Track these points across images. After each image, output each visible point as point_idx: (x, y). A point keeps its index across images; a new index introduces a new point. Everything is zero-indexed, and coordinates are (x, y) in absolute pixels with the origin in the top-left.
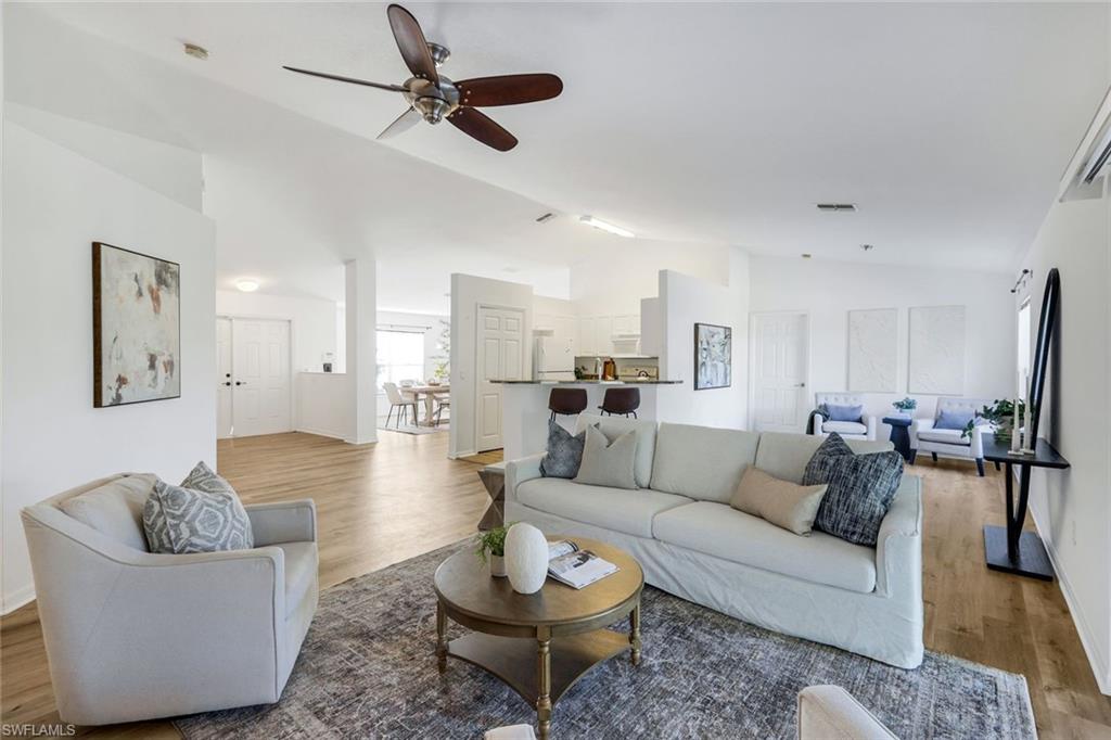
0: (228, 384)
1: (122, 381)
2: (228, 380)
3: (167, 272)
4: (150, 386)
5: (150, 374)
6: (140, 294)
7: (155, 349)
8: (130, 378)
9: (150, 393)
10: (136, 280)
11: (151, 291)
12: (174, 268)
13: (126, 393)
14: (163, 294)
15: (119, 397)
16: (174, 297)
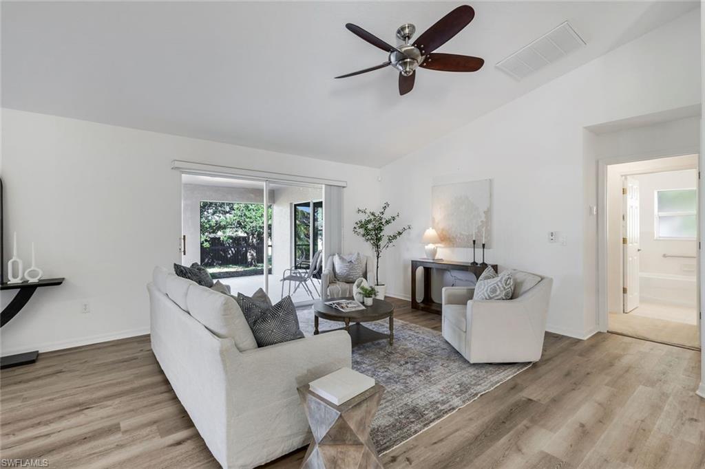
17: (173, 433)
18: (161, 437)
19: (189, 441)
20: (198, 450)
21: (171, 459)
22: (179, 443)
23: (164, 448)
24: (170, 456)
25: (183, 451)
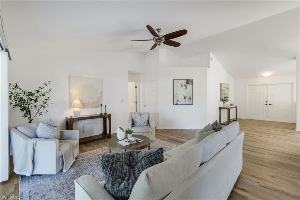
0: (266, 104)
1: (178, 101)
2: (266, 103)
3: (189, 81)
4: (184, 102)
5: (184, 100)
6: (182, 86)
7: (186, 95)
8: (180, 100)
9: (184, 103)
10: (181, 84)
11: (185, 85)
12: (191, 80)
13: (178, 103)
14: (188, 85)
15: (177, 103)
16: (191, 86)
17: (242, 195)
18: (247, 197)
19: (239, 187)
20: (240, 183)
21: (250, 188)
22: (243, 190)
23: (250, 193)
24: (250, 189)
25: (244, 186)
